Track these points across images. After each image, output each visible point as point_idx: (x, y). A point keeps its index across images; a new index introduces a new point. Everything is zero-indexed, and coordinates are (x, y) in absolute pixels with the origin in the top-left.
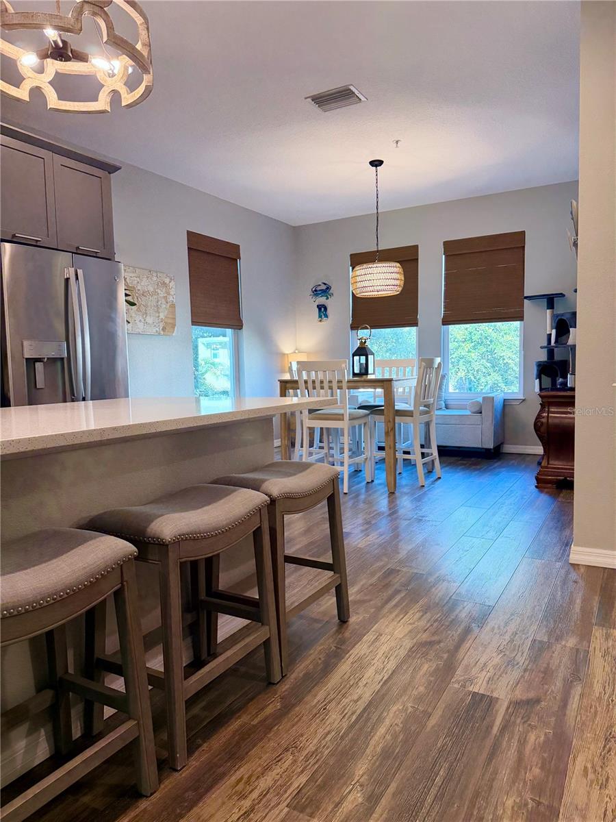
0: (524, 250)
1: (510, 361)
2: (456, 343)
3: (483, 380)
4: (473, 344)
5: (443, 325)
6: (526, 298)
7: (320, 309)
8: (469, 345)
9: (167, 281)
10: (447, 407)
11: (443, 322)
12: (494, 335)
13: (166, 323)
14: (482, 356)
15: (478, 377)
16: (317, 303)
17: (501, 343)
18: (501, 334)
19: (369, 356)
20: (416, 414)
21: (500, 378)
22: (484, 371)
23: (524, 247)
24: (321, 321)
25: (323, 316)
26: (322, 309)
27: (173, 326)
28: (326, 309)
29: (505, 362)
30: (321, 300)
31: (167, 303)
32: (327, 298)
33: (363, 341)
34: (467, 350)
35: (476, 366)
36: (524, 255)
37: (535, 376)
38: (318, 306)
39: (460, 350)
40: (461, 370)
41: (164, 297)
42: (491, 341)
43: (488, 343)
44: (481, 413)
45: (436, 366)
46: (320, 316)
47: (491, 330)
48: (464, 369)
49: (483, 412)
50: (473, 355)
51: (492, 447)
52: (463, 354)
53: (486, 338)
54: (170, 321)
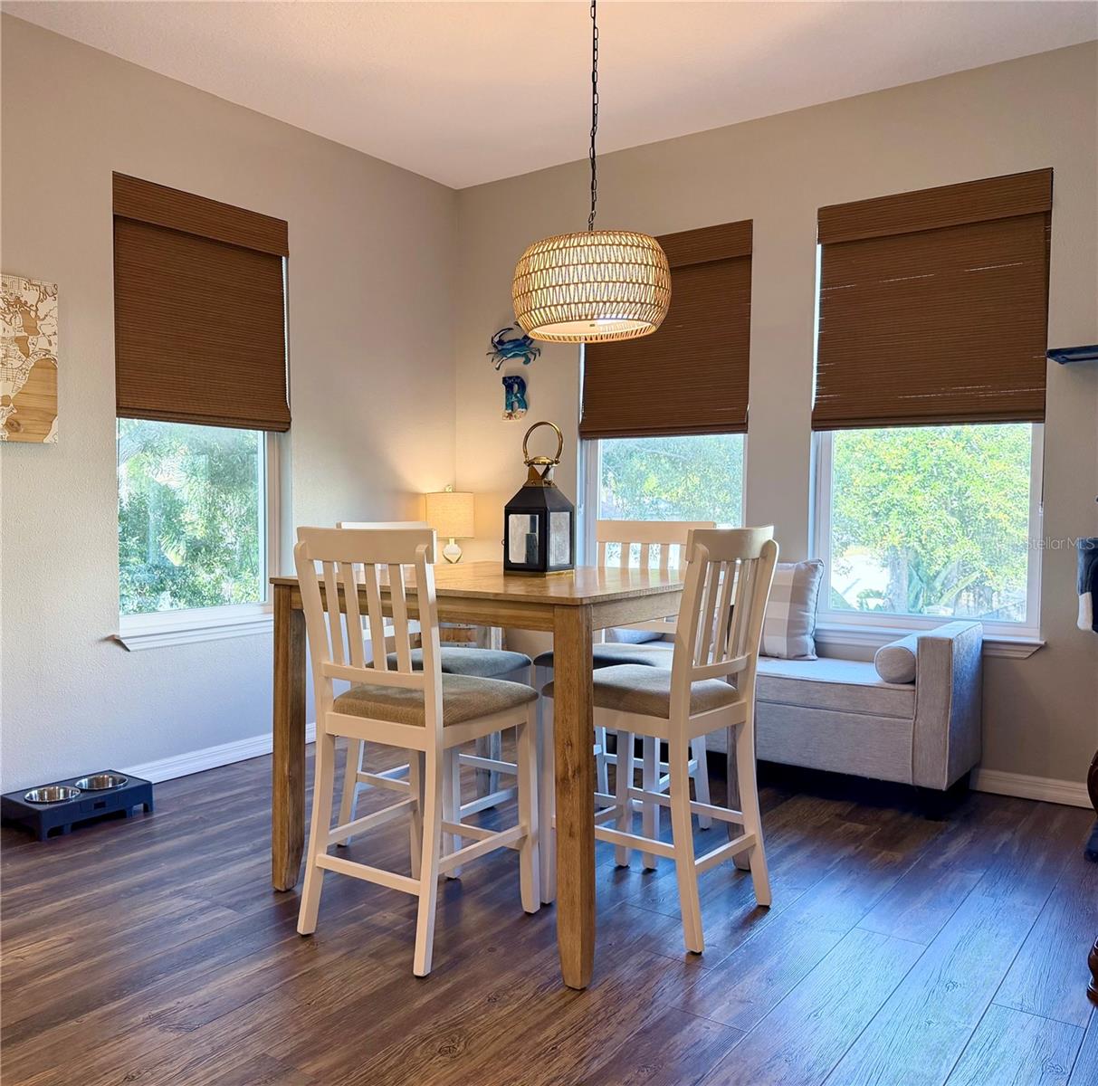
0: (1048, 222)
1: (1001, 515)
2: (883, 475)
3: (940, 552)
4: (920, 477)
5: (815, 428)
6: (1054, 354)
7: (509, 388)
8: (912, 479)
9: (30, 297)
10: (822, 651)
11: (813, 420)
12: (965, 458)
13: (21, 409)
14: (943, 502)
15: (929, 546)
16: (502, 374)
17: (980, 476)
18: (982, 457)
19: (553, 516)
20: (679, 707)
21: (976, 551)
22: (943, 532)
23: (1049, 213)
24: (510, 415)
25: (516, 405)
26: (515, 388)
27: (49, 416)
28: (523, 386)
29: (989, 515)
30: (514, 365)
31: (28, 356)
32: (527, 361)
33: (540, 469)
34: (906, 488)
35: (925, 522)
36: (1048, 235)
37: (1079, 583)
38: (505, 380)
39: (891, 488)
40: (892, 530)
41: (17, 340)
42: (960, 472)
43: (954, 475)
44: (913, 683)
45: (755, 552)
46: (510, 405)
47: (958, 449)
48: (900, 527)
49: (919, 680)
50: (919, 499)
51: (944, 787)
52: (897, 496)
53: (949, 464)
54: (33, 403)
